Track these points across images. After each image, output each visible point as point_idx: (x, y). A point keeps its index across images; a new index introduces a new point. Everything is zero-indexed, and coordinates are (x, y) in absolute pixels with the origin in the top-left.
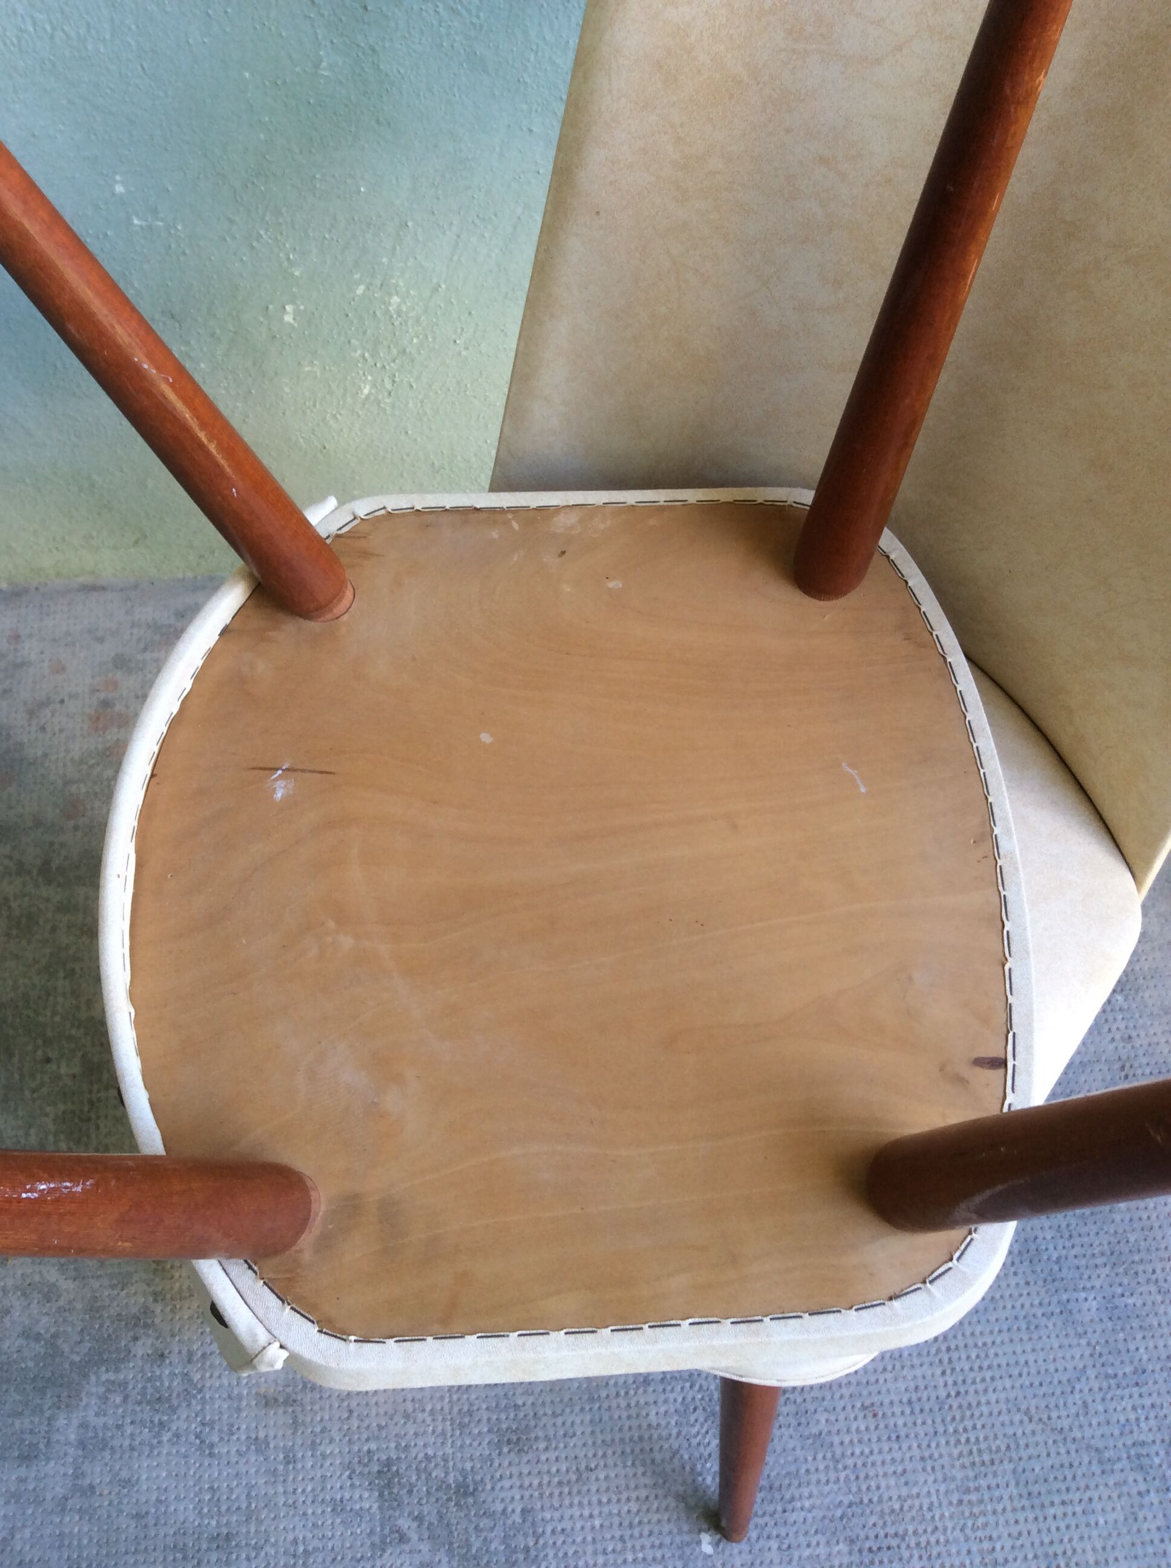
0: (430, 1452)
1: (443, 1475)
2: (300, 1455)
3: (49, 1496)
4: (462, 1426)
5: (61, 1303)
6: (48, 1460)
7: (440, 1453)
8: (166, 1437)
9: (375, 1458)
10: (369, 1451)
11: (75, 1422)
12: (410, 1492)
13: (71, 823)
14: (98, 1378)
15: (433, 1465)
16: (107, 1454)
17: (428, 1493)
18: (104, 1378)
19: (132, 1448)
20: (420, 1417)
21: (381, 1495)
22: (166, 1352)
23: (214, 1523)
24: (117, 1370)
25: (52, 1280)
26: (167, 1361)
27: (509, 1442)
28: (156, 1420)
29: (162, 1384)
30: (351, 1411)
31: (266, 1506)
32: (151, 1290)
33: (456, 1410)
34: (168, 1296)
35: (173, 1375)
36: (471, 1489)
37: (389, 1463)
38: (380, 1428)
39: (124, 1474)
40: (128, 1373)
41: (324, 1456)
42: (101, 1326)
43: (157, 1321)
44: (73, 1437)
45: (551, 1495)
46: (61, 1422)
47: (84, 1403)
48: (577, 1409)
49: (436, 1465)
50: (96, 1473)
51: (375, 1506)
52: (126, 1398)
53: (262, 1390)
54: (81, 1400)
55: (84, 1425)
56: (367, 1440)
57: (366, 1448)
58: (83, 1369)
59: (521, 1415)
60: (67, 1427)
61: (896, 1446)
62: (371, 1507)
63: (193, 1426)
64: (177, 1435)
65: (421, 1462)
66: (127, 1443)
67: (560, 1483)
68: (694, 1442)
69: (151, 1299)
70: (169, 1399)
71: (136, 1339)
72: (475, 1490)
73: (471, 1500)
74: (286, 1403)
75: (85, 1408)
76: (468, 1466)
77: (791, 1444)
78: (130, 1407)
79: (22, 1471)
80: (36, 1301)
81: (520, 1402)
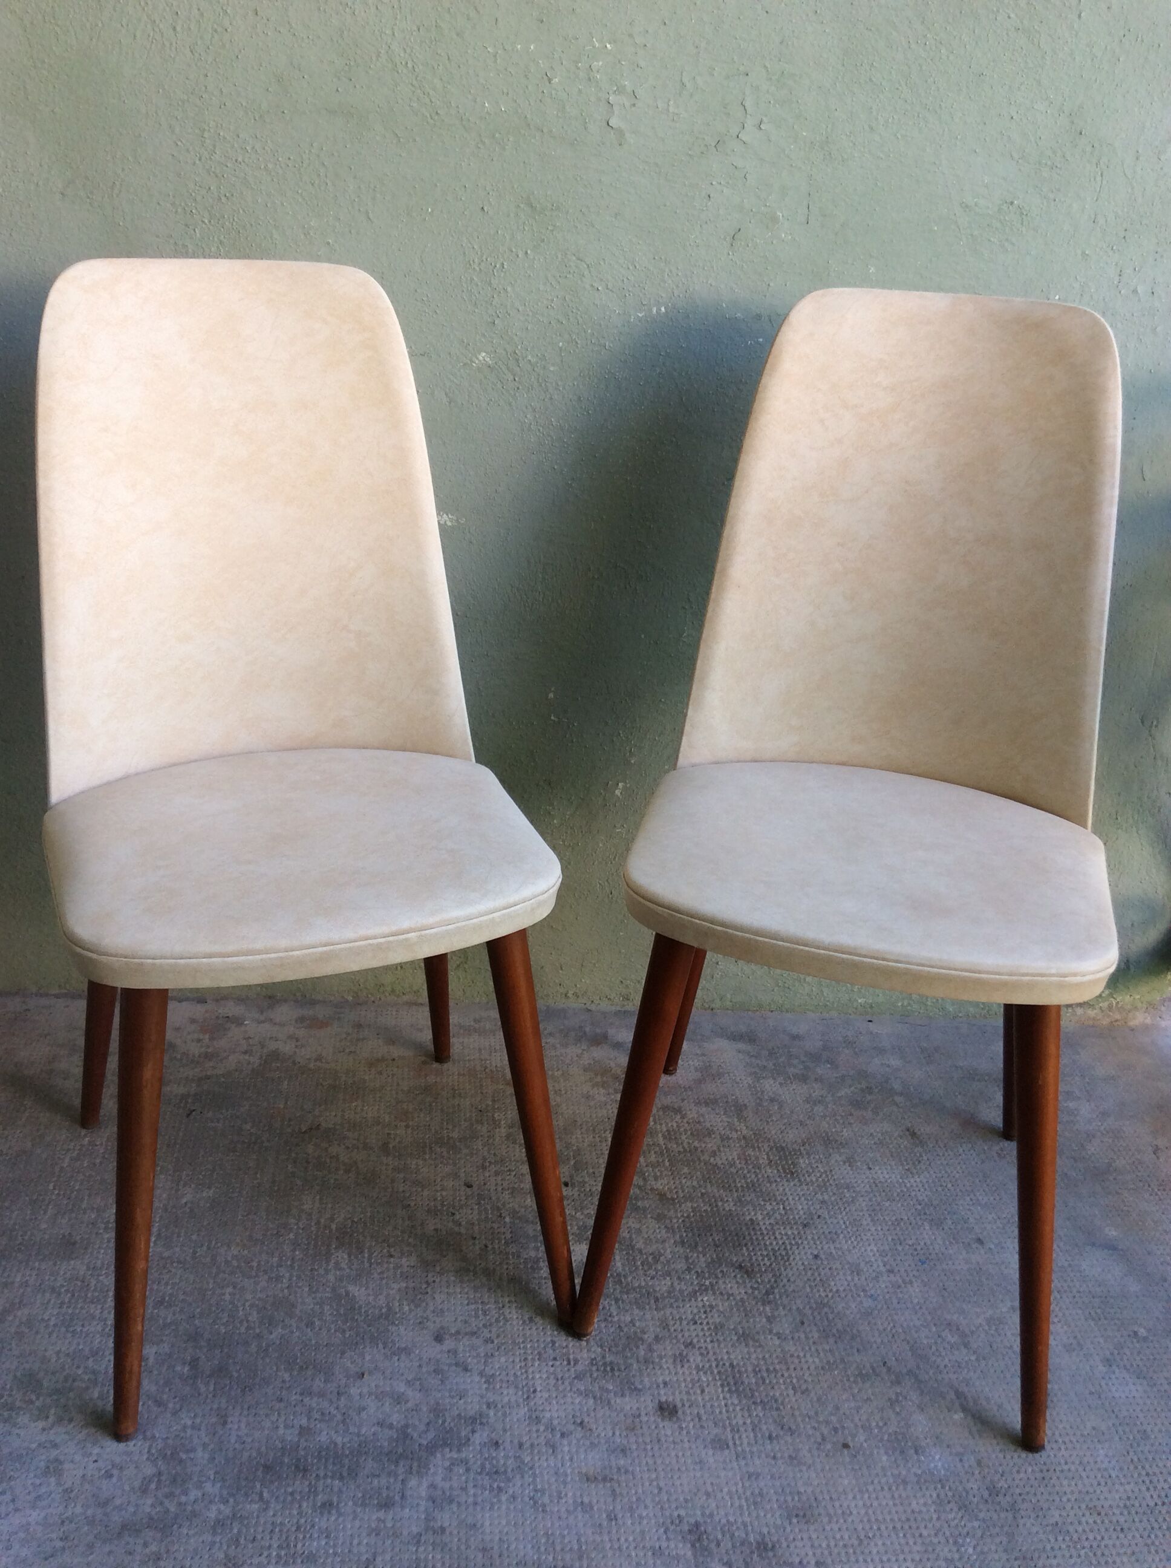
0: (732, 1519)
1: (744, 1536)
2: (620, 1516)
3: (405, 1533)
4: (755, 1503)
5: (410, 1405)
6: (403, 1507)
7: (740, 1520)
8: (504, 1498)
9: (685, 1521)
10: (679, 1516)
11: (425, 1484)
12: (718, 1545)
13: (404, 1124)
14: (443, 1455)
15: (734, 1528)
16: (454, 1507)
17: (734, 1547)
18: (448, 1456)
19: (475, 1504)
20: (719, 1495)
21: (693, 1546)
22: (501, 1442)
23: (551, 1558)
24: (459, 1451)
25: (402, 1390)
26: (502, 1447)
27: (797, 1516)
28: (495, 1486)
29: (498, 1461)
30: (660, 1489)
31: (594, 1548)
32: (485, 1400)
33: (748, 1493)
34: (499, 1406)
35: (506, 1457)
36: (770, 1546)
37: (697, 1525)
38: (686, 1501)
39: (470, 1520)
40: (468, 1453)
41: (641, 1517)
42: (444, 1422)
43: (491, 1421)
44: (424, 1494)
45: (839, 1554)
46: (413, 1482)
47: (432, 1471)
48: (850, 1496)
49: (738, 1528)
50: (445, 1518)
51: (689, 1553)
52: (468, 1470)
53: (584, 1471)
54: (429, 1469)
55: (433, 1486)
56: (677, 1508)
57: (676, 1514)
58: (431, 1449)
59: (804, 1498)
60: (419, 1487)
61: (1122, 1536)
62: (685, 1554)
63: (527, 1491)
64: (514, 1497)
65: (725, 1525)
66: (471, 1500)
67: (845, 1546)
68: (953, 1524)
69: (485, 1407)
70: (505, 1472)
71: (473, 1432)
72: (773, 1547)
73: (771, 1554)
74: (605, 1479)
75: (435, 1473)
76: (765, 1530)
77: (1034, 1530)
78: (472, 1476)
79: (381, 1514)
80: (387, 1404)
81: (802, 1490)
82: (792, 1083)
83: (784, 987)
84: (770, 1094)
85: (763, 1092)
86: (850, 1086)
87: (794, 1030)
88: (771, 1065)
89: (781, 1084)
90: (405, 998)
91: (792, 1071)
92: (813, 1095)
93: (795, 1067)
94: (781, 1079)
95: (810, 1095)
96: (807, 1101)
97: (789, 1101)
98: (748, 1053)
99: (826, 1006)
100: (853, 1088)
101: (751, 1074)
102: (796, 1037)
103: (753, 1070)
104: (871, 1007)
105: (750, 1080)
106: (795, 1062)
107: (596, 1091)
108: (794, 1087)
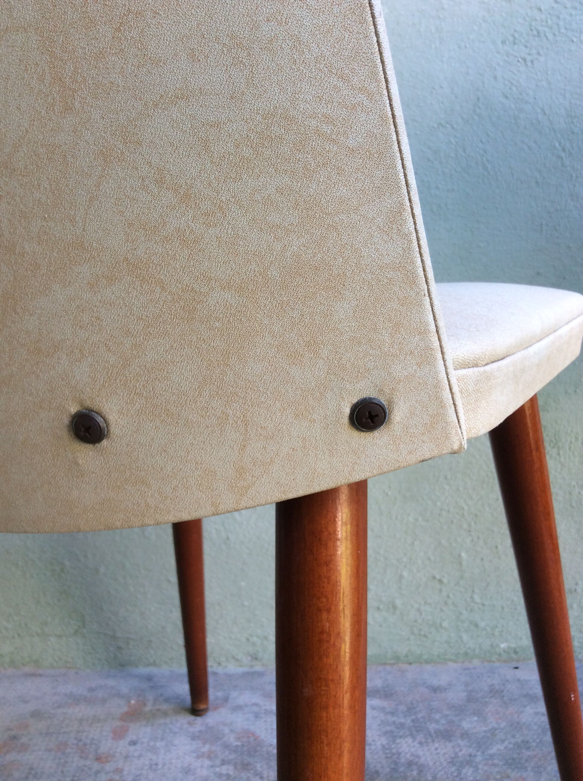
82: (433, 741)
83: (420, 635)
84: (408, 756)
85: (399, 754)
86: (503, 741)
87: (435, 682)
88: (408, 722)
89: (421, 743)
90: (27, 669)
91: (432, 727)
92: (460, 754)
93: (437, 722)
94: (420, 737)
95: (456, 754)
96: (452, 762)
97: (431, 764)
98: (383, 709)
99: (466, 654)
100: (506, 743)
101: (385, 733)
102: (435, 690)
103: (389, 728)
104: (516, 652)
105: (384, 741)
106: (437, 716)
107: (199, 763)
108: (437, 745)
